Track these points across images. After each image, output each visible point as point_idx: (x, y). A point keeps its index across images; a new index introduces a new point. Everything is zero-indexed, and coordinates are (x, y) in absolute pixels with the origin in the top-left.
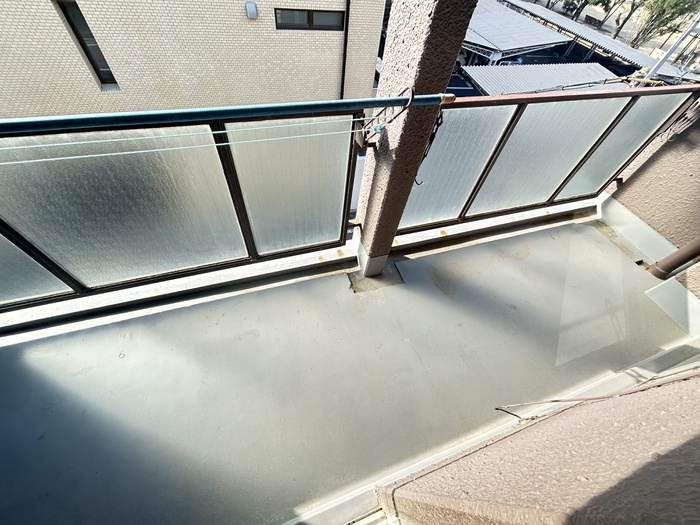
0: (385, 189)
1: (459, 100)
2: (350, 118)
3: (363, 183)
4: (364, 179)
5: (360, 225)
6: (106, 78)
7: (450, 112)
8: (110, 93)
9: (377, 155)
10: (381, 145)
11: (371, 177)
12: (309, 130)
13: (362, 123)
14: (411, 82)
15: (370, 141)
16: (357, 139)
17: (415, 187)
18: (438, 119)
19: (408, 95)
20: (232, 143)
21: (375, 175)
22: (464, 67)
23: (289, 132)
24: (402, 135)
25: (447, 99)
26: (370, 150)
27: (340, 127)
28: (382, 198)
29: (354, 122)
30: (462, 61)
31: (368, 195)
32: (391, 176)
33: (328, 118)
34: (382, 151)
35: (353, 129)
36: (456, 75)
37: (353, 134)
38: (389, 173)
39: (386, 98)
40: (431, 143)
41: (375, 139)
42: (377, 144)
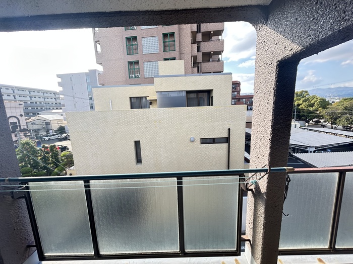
0: (263, 216)
1: (296, 170)
2: (238, 177)
3: (248, 211)
4: (248, 209)
5: (249, 240)
6: (139, 160)
7: (293, 176)
8: (139, 165)
9: (254, 195)
10: (256, 190)
11: (253, 208)
12: (218, 181)
13: (244, 179)
14: (267, 162)
15: (249, 188)
16: (242, 186)
17: (283, 218)
18: (287, 179)
19: (267, 168)
20: (184, 185)
21: (255, 207)
22: (293, 154)
23: (208, 182)
24: (267, 186)
25: (289, 169)
26: (249, 193)
27: (233, 181)
28: (262, 222)
29: (240, 179)
30: (291, 152)
31: (252, 219)
32: (265, 208)
33: (227, 177)
34: (257, 193)
35: (239, 182)
36: (290, 157)
37: (239, 184)
38: (264, 206)
39: (255, 169)
40: (287, 191)
41: (252, 187)
42: (254, 190)
